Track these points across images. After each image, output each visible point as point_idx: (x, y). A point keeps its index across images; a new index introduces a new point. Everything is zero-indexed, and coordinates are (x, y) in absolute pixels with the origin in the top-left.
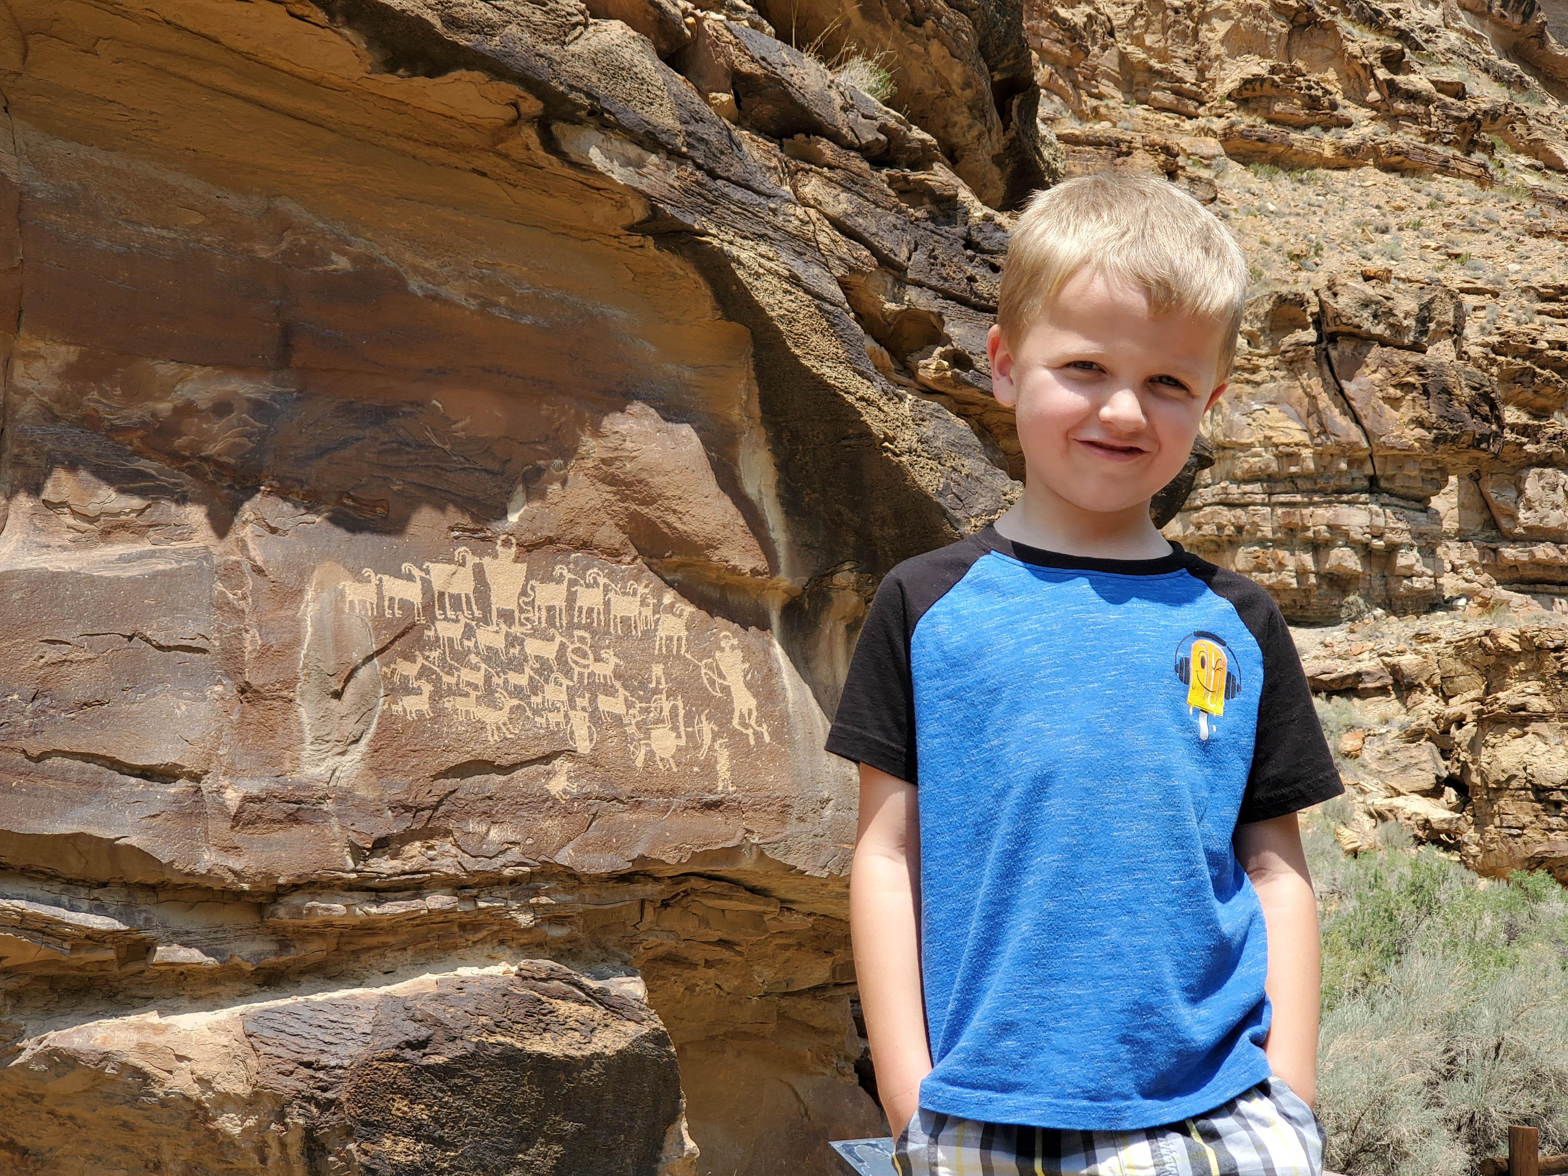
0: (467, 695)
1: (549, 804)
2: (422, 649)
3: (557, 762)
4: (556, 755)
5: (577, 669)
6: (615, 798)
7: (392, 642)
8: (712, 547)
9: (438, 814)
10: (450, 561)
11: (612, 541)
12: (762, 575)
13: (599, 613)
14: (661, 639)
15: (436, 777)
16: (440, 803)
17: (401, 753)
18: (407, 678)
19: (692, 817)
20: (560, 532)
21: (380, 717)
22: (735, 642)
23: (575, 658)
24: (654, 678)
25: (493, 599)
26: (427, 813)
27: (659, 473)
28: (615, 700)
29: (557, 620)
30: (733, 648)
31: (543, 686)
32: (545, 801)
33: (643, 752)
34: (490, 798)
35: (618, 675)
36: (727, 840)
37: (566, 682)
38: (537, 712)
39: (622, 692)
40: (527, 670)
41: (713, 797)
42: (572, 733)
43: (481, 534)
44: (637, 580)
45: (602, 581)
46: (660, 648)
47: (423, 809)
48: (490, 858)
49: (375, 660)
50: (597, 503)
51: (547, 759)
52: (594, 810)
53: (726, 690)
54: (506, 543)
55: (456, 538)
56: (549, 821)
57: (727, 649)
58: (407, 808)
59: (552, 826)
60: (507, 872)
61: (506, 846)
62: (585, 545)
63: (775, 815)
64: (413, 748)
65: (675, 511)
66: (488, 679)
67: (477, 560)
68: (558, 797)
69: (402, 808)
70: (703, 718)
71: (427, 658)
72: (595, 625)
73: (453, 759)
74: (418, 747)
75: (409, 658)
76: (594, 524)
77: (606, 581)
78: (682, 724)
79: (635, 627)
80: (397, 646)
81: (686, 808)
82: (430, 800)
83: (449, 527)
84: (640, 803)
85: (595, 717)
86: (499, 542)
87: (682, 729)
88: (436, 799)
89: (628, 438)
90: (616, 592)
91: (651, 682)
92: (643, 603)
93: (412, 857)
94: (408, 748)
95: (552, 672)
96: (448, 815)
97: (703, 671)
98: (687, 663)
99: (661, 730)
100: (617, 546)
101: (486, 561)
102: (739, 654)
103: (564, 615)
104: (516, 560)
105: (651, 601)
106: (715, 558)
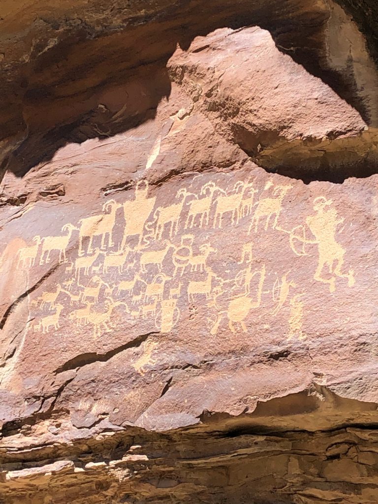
0: (84, 307)
1: (133, 378)
2: (61, 282)
3: (144, 344)
4: (144, 338)
5: (177, 265)
6: (189, 365)
7: (40, 282)
8: (284, 127)
9: (60, 399)
10: (99, 212)
11: (224, 155)
12: (344, 133)
13: (206, 216)
14: (255, 221)
15: (58, 371)
16: (61, 390)
17: (37, 358)
18: (49, 304)
19: (259, 370)
20: (185, 163)
21: (27, 336)
22: (329, 202)
23: (178, 257)
24: (243, 255)
25: (126, 231)
26: (51, 400)
27: (235, 86)
28: (203, 283)
29: (171, 232)
30: (326, 208)
31: (145, 287)
32: (129, 377)
33: (219, 320)
34: (93, 381)
35: (210, 262)
36: (297, 386)
37: (165, 278)
38: (134, 308)
39: (211, 274)
40: (137, 277)
41: (280, 349)
42: (159, 318)
43: (126, 186)
44: (243, 178)
45: (212, 190)
46: (253, 229)
47: (49, 397)
48: (89, 428)
49: (29, 296)
50: (211, 130)
51: (136, 342)
52: (168, 378)
53: (313, 248)
54: (142, 186)
55: (106, 195)
56: (132, 392)
57: (321, 212)
58: (37, 398)
59: (133, 395)
60: (98, 438)
61: (100, 417)
62: (205, 167)
63: (348, 355)
64: (44, 353)
65: (251, 111)
66: (102, 290)
67: (120, 206)
68: (139, 372)
69: (33, 398)
70: (284, 279)
71: (63, 287)
72: (200, 227)
73: (69, 356)
74: (47, 352)
75: (52, 289)
76: (210, 147)
77: (217, 188)
78: (260, 290)
79: (235, 219)
80: (45, 283)
81: (253, 363)
82: (53, 389)
83: (102, 189)
84: (212, 365)
85: (183, 300)
86: (137, 187)
87: (259, 293)
88: (58, 388)
89: (216, 69)
90: (223, 194)
91: (240, 261)
92: (246, 196)
93: (42, 434)
94: (41, 354)
95: (156, 273)
96: (67, 399)
97: (292, 236)
98: (277, 234)
99: (240, 299)
100: (228, 157)
101: (127, 204)
102: (333, 212)
103: (177, 226)
104: (150, 195)
105: (253, 191)
106: (290, 137)
